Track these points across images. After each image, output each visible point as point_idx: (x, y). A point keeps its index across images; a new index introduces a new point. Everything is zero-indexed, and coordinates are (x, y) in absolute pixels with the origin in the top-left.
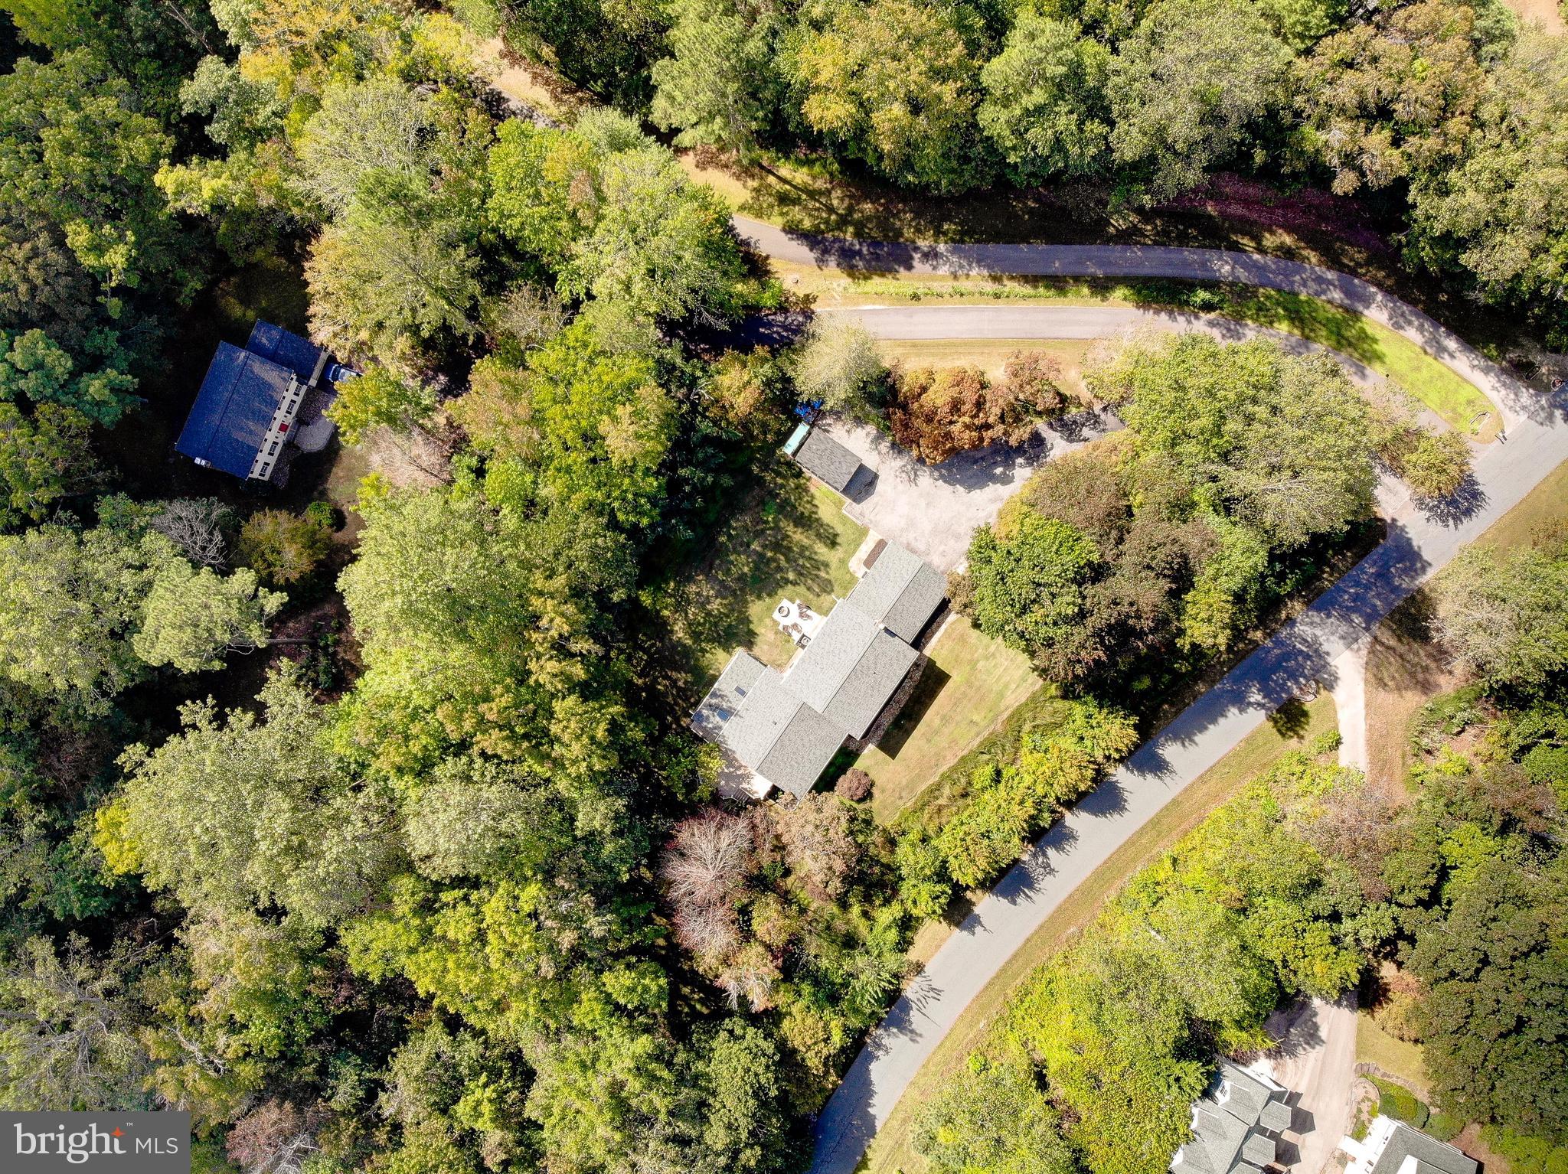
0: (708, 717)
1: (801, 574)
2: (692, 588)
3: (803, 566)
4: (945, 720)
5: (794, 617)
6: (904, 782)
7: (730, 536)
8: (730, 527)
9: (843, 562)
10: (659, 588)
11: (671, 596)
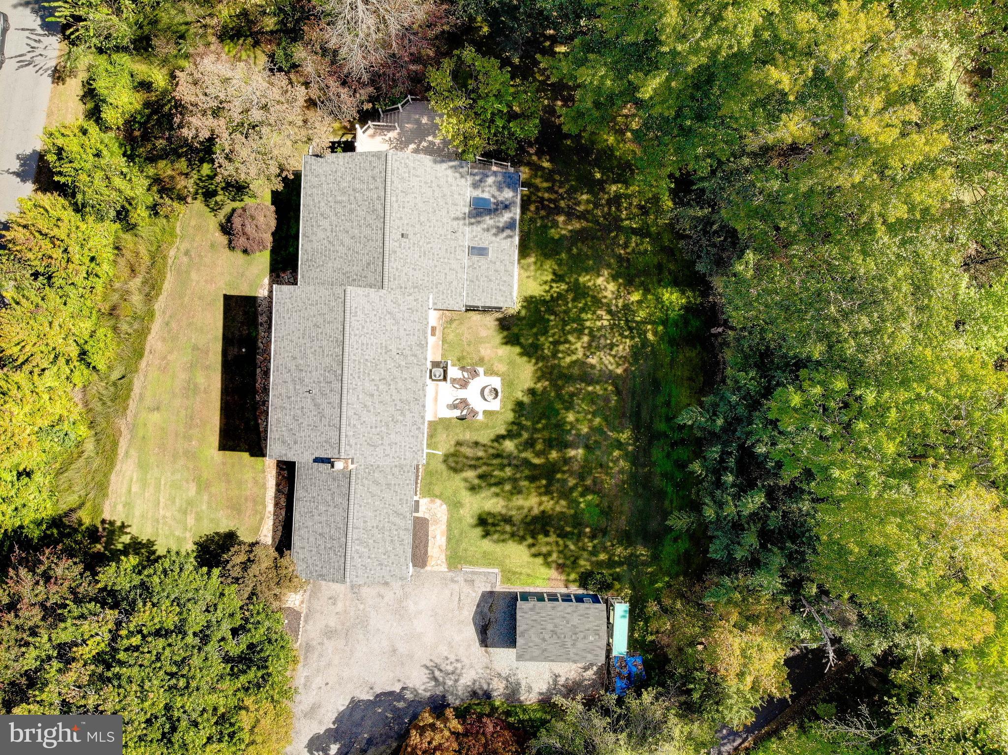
0: (500, 189)
1: (497, 456)
2: (624, 347)
3: (502, 467)
4: (190, 389)
5: (472, 394)
6: (194, 275)
7: (619, 445)
8: (626, 456)
9: (455, 505)
10: (664, 322)
11: (644, 322)
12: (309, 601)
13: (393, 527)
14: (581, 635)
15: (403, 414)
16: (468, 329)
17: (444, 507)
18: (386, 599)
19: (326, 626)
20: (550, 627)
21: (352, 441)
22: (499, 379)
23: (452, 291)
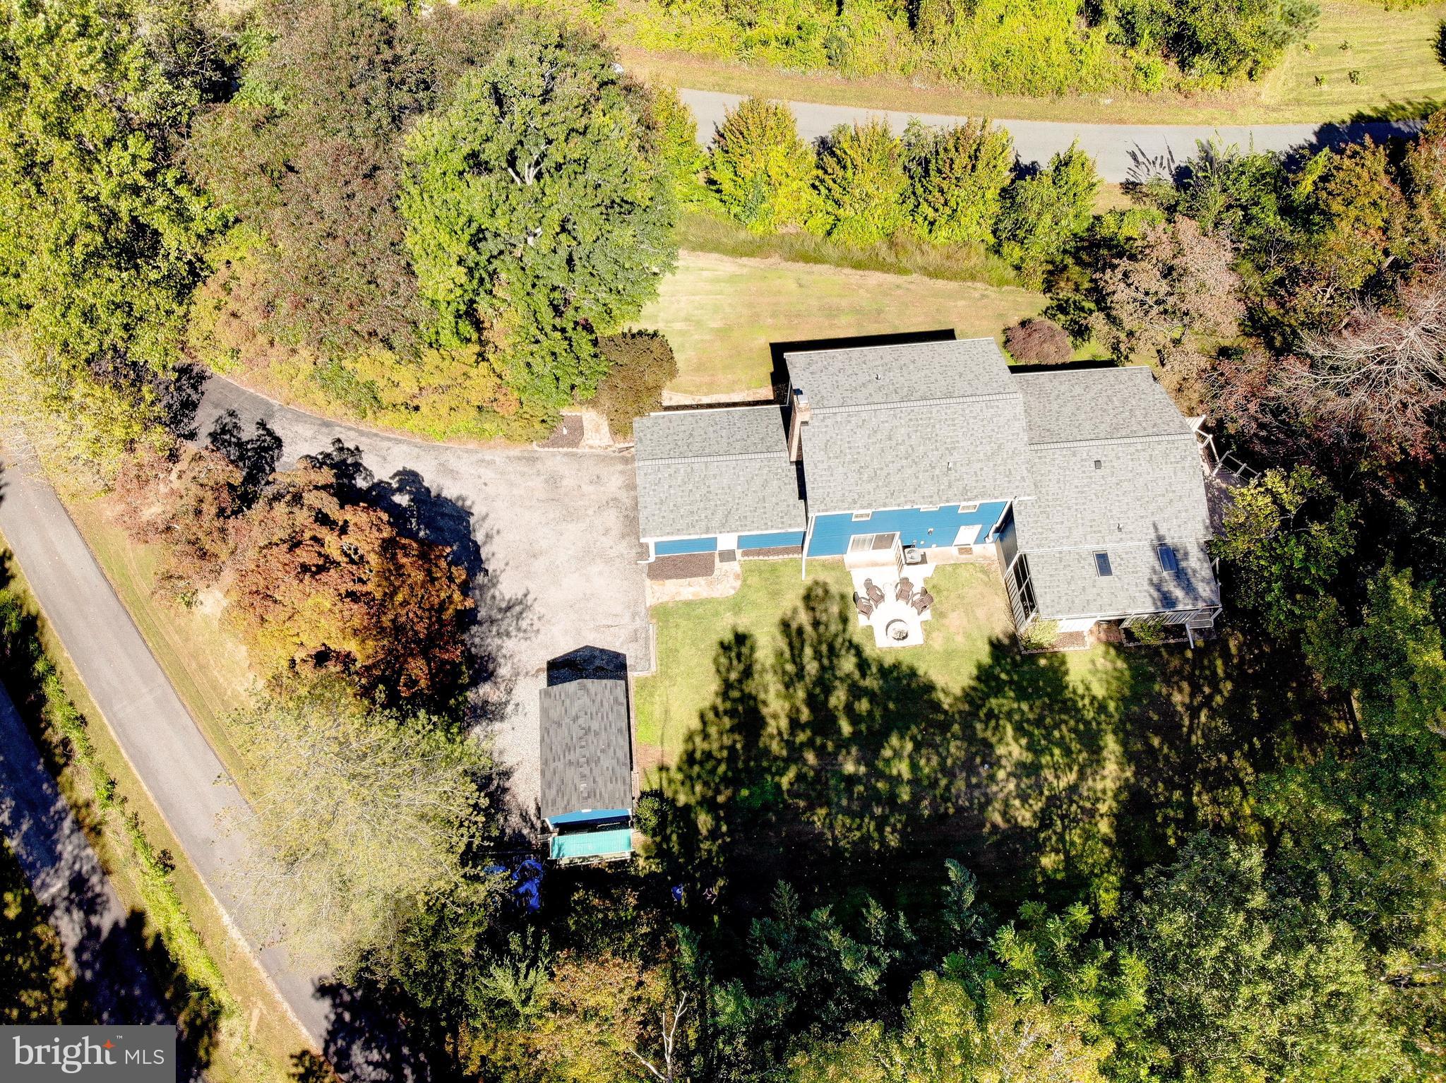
4: (831, 312)
5: (891, 608)
6: (961, 303)
9: (735, 605)
12: (593, 455)
13: (709, 512)
14: (586, 770)
15: (871, 480)
16: (981, 594)
17: (733, 592)
18: (603, 539)
19: (562, 477)
20: (595, 726)
21: (829, 422)
22: (921, 642)
23: (1041, 533)
